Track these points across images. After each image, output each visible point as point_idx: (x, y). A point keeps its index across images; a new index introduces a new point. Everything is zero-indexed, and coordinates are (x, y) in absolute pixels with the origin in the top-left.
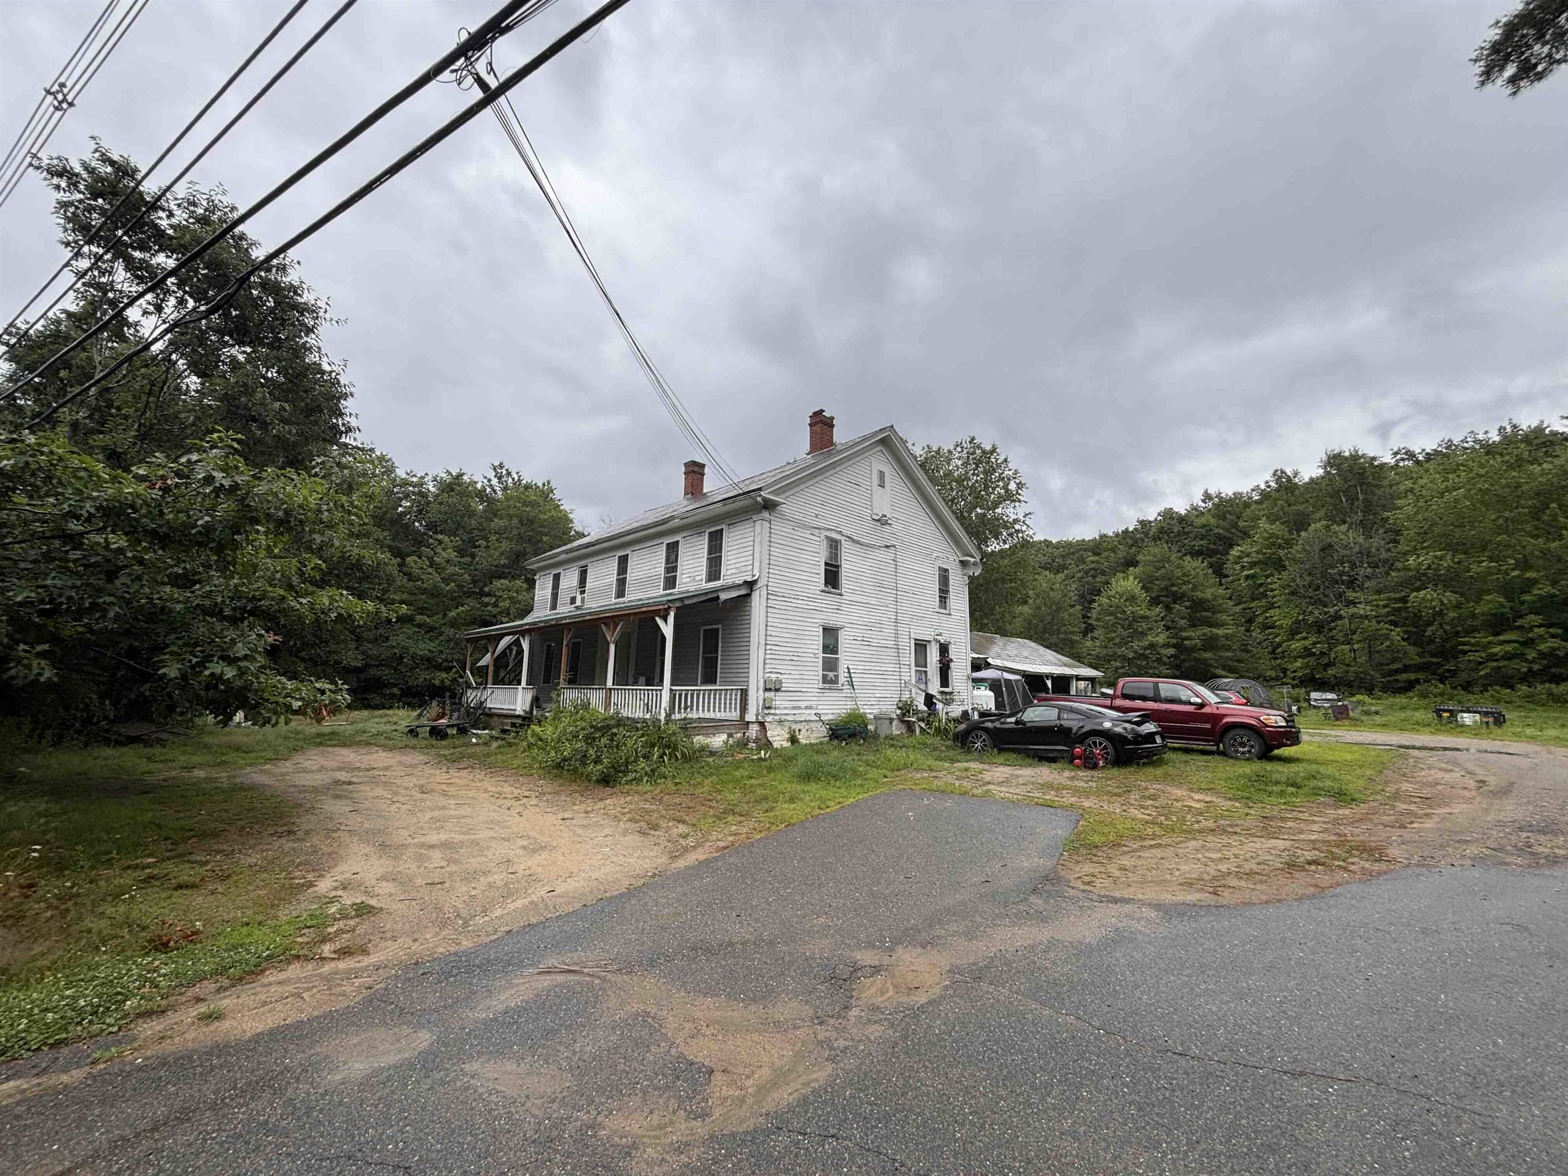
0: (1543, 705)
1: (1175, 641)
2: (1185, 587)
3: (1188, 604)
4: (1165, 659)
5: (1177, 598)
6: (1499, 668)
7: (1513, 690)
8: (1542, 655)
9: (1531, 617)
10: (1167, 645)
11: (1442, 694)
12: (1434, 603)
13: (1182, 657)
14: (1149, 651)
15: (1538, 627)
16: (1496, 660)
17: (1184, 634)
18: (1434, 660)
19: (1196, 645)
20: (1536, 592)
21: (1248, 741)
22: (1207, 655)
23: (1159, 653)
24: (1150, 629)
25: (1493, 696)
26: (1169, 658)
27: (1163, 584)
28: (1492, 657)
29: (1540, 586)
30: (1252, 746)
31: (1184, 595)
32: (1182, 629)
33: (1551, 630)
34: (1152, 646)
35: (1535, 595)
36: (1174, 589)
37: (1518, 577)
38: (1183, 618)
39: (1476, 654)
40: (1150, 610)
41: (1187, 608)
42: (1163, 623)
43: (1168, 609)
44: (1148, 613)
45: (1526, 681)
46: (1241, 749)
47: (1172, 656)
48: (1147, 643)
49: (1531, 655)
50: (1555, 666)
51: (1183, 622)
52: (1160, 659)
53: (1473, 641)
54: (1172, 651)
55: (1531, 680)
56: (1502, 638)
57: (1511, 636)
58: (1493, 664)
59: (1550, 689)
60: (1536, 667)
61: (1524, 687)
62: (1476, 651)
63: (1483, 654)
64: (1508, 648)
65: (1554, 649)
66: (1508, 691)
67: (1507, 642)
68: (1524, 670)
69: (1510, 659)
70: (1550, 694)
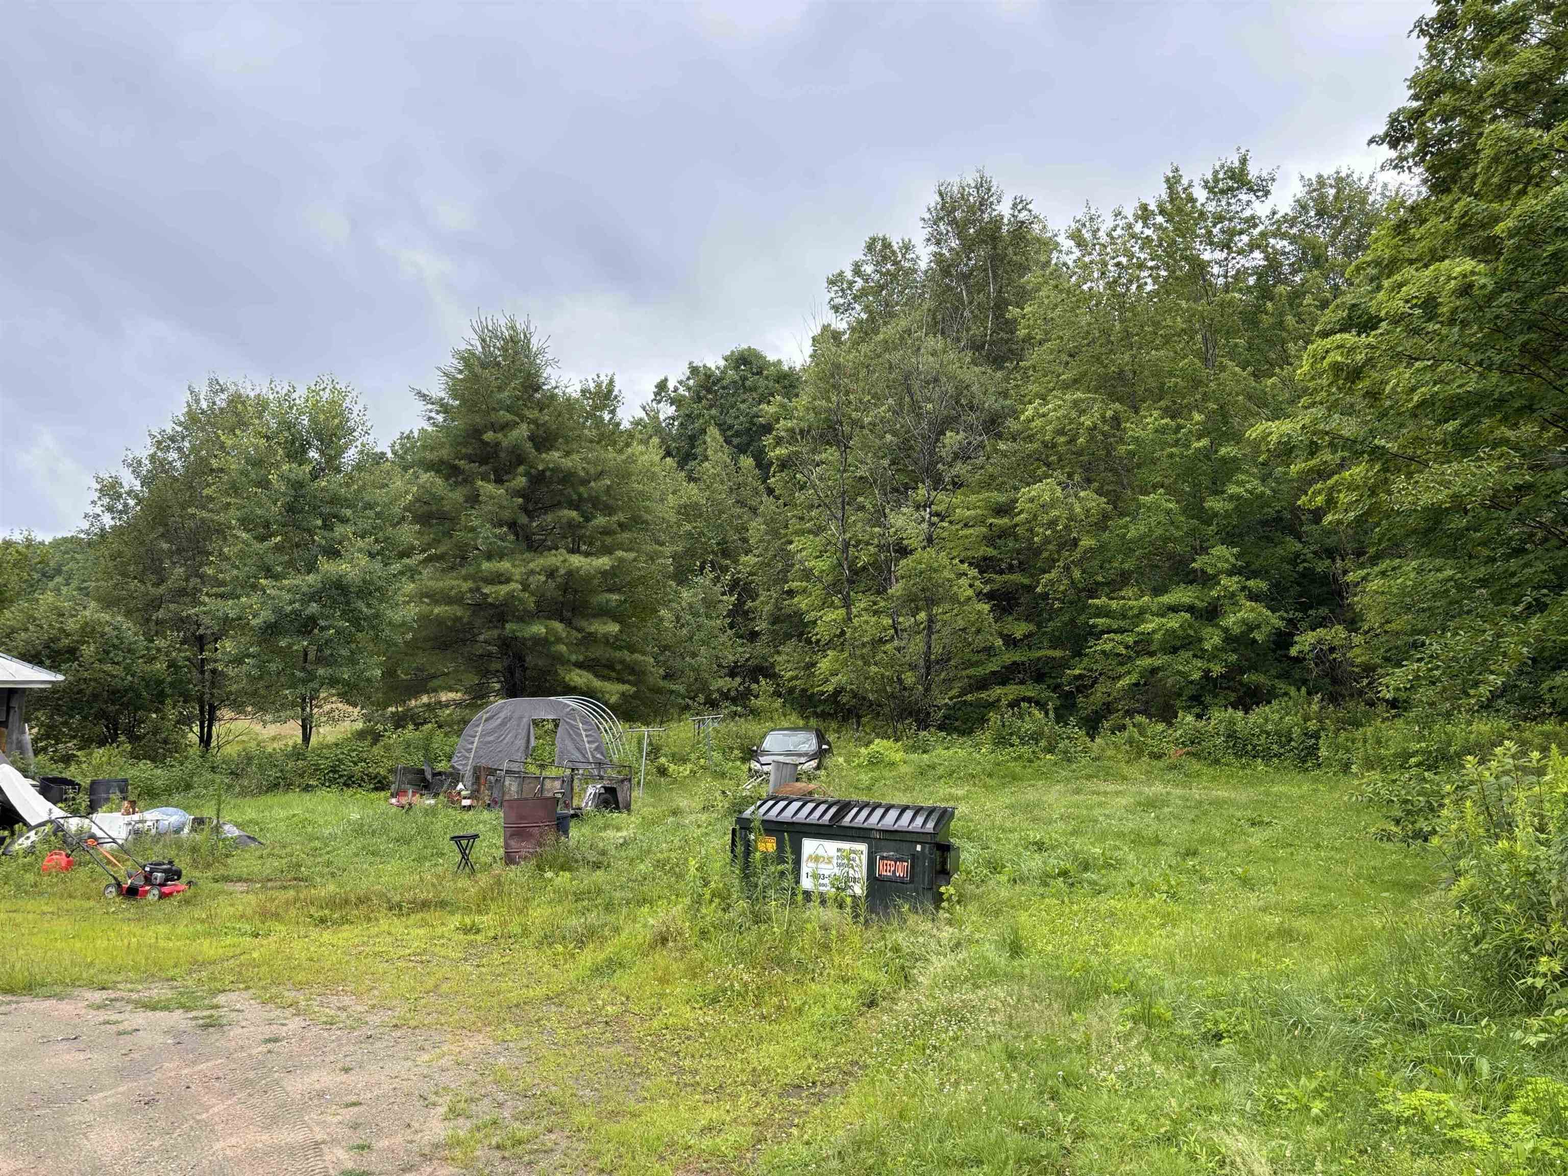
0: (1217, 761)
6: (1154, 671)
7: (1170, 724)
8: (1230, 639)
9: (1220, 550)
11: (1036, 737)
12: (1055, 513)
15: (1230, 574)
16: (1151, 654)
18: (1058, 653)
20: (1232, 489)
25: (1130, 741)
28: (1143, 646)
29: (1242, 477)
33: (1251, 583)
35: (1231, 498)
37: (1207, 454)
39: (1118, 637)
45: (1201, 703)
49: (1212, 639)
50: (1253, 668)
53: (1114, 604)
55: (1208, 699)
56: (1166, 599)
57: (1181, 595)
58: (1146, 662)
59: (1232, 722)
60: (1217, 669)
61: (1190, 718)
62: (1121, 631)
63: (1130, 639)
64: (1173, 622)
65: (1251, 627)
66: (1161, 727)
67: (1174, 609)
68: (1196, 676)
69: (1174, 650)
70: (1231, 735)
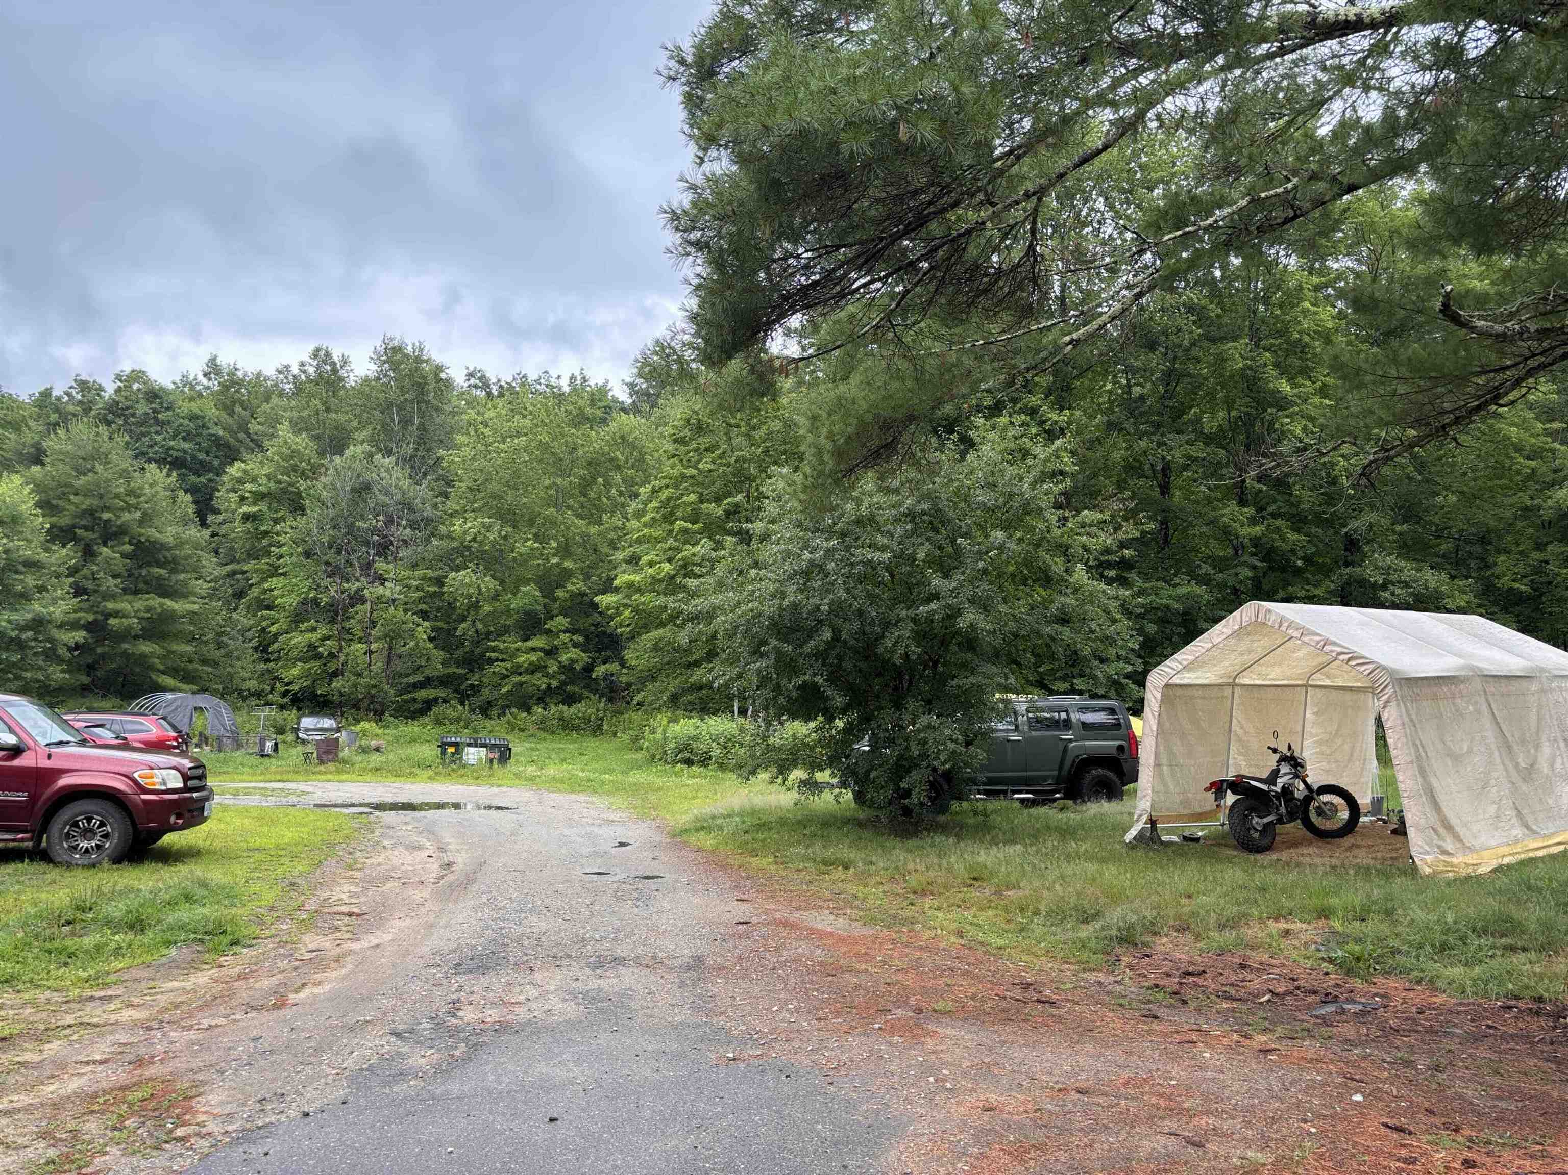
0: (553, 733)
1: (91, 618)
2: (126, 516)
3: (128, 548)
4: (62, 651)
5: (111, 534)
6: (521, 684)
7: (529, 713)
8: (563, 668)
9: (560, 619)
10: (74, 626)
11: (458, 720)
12: (471, 591)
13: (99, 650)
14: (30, 634)
15: (565, 632)
16: (520, 674)
17: (110, 605)
18: (461, 671)
19: (129, 629)
20: (570, 587)
21: (102, 824)
22: (146, 647)
23: (51, 640)
24: (41, 589)
25: (509, 722)
26: (70, 649)
27: (87, 503)
28: (517, 670)
29: (575, 580)
30: (106, 836)
31: (122, 531)
32: (109, 596)
33: (575, 638)
34: (38, 624)
35: (567, 591)
36: (106, 516)
37: (558, 565)
38: (115, 577)
39: (502, 664)
40: (47, 550)
41: (124, 555)
42: (71, 580)
43: (89, 553)
44: (43, 556)
45: (544, 702)
46: (85, 844)
47: (77, 646)
48: (29, 616)
49: (553, 668)
50: (572, 683)
51: (111, 582)
52: (53, 649)
53: (502, 646)
54: (79, 636)
55: (548, 700)
56: (529, 644)
57: (538, 642)
58: (516, 679)
59: (562, 712)
60: (555, 684)
61: (540, 710)
62: (503, 660)
63: (508, 665)
64: (533, 657)
65: (573, 661)
66: (525, 714)
67: (533, 649)
68: (544, 687)
69: (532, 673)
70: (561, 719)
